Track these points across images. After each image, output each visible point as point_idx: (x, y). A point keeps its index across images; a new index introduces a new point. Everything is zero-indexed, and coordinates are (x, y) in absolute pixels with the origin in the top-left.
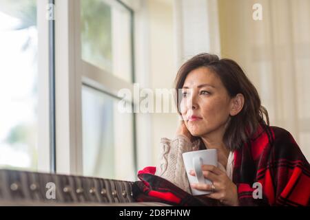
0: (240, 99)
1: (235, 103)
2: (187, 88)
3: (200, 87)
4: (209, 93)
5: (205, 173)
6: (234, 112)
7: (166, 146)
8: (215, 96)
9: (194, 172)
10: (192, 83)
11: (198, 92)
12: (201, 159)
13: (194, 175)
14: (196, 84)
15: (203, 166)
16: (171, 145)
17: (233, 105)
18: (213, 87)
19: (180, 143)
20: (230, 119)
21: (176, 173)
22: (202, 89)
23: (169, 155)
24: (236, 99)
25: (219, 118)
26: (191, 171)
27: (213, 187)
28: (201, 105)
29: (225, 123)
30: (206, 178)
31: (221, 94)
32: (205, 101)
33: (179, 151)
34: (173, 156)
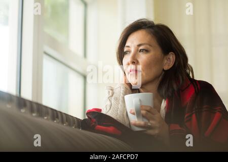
0: (172, 57)
1: (167, 60)
2: (128, 47)
3: (139, 45)
4: (147, 51)
5: (143, 112)
6: (166, 68)
7: (111, 91)
8: (152, 53)
9: (134, 111)
10: (132, 42)
11: (138, 50)
12: (140, 100)
13: (134, 114)
14: (136, 43)
15: (142, 106)
16: (114, 91)
17: (166, 61)
18: (150, 45)
19: (122, 89)
20: (163, 73)
21: (118, 112)
22: (141, 48)
23: (113, 98)
24: (168, 56)
25: (155, 71)
26: (131, 110)
27: (149, 124)
28: (140, 60)
29: (159, 77)
30: (144, 117)
31: (156, 52)
32: (143, 58)
33: (122, 95)
34: (116, 99)
